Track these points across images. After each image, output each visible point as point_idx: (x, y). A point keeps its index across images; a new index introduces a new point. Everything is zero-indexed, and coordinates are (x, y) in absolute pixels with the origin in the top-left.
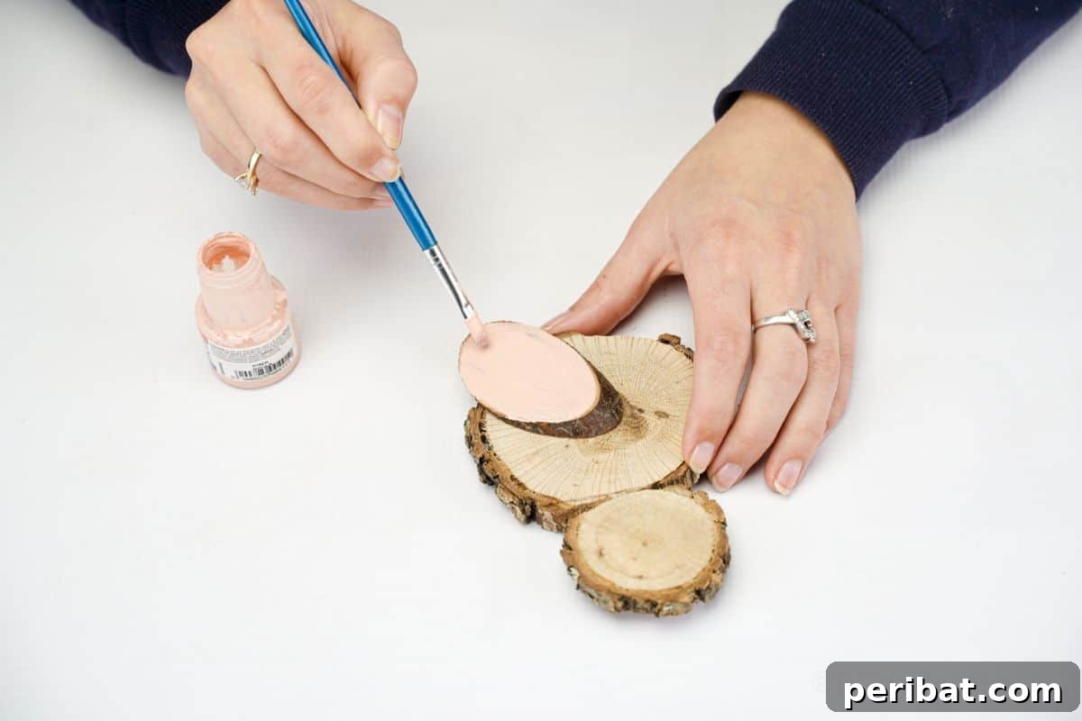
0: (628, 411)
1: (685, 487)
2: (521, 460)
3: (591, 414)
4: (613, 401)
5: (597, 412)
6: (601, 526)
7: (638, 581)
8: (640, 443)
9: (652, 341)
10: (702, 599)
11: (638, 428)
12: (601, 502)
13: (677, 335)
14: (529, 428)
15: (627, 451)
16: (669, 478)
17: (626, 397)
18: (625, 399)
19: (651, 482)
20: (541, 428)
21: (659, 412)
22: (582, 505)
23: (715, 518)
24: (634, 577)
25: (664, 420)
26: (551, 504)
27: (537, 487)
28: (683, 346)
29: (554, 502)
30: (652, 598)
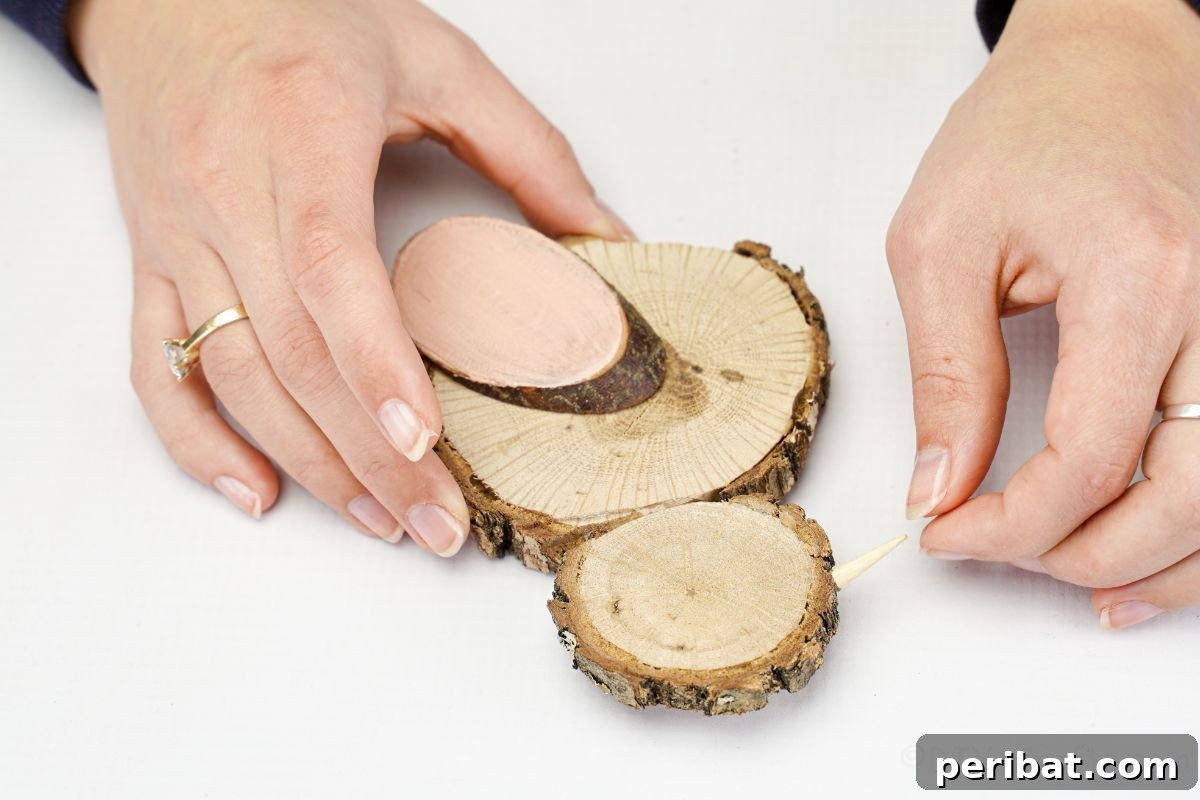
0: (674, 370)
1: (767, 496)
2: (490, 450)
3: (610, 373)
4: (650, 351)
5: (620, 371)
6: (619, 562)
7: (677, 655)
8: (693, 423)
9: (723, 252)
10: (785, 686)
11: (691, 398)
12: (621, 521)
13: (765, 241)
14: (506, 396)
15: (669, 435)
16: (740, 483)
17: (674, 345)
18: (673, 349)
19: (708, 489)
20: (525, 396)
21: (729, 372)
22: (589, 527)
23: (814, 550)
24: (670, 647)
25: (735, 385)
26: (536, 525)
27: (512, 497)
28: (775, 263)
29: (542, 521)
30: (698, 683)
